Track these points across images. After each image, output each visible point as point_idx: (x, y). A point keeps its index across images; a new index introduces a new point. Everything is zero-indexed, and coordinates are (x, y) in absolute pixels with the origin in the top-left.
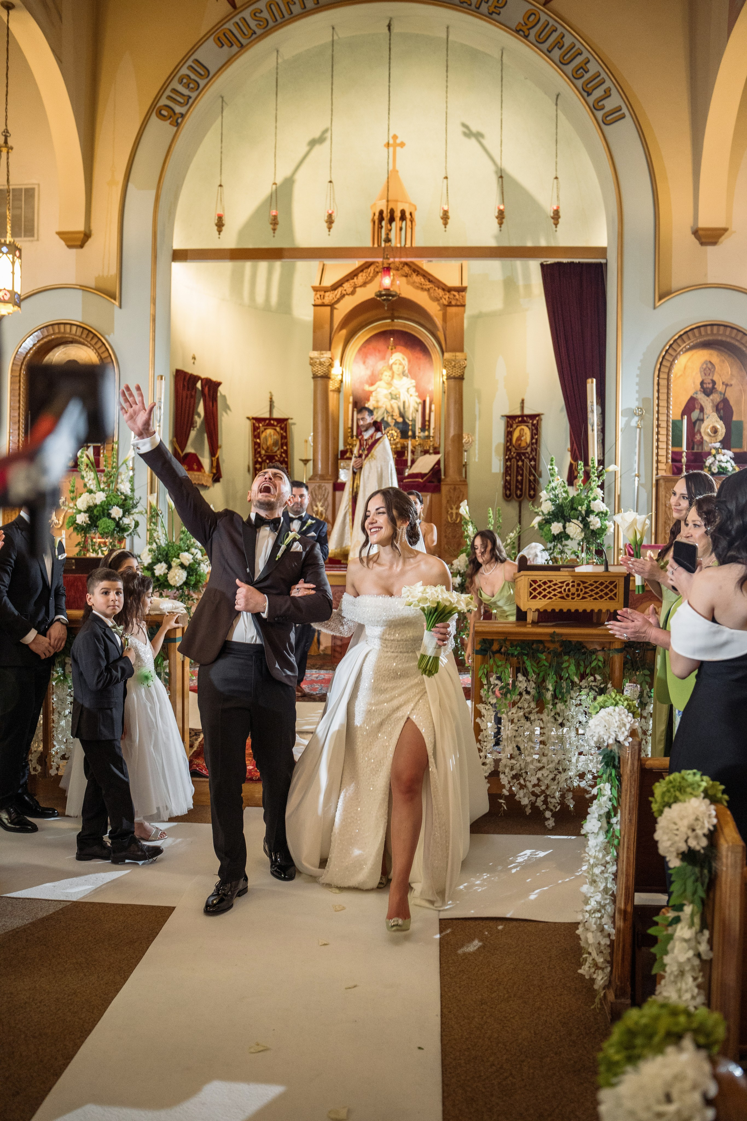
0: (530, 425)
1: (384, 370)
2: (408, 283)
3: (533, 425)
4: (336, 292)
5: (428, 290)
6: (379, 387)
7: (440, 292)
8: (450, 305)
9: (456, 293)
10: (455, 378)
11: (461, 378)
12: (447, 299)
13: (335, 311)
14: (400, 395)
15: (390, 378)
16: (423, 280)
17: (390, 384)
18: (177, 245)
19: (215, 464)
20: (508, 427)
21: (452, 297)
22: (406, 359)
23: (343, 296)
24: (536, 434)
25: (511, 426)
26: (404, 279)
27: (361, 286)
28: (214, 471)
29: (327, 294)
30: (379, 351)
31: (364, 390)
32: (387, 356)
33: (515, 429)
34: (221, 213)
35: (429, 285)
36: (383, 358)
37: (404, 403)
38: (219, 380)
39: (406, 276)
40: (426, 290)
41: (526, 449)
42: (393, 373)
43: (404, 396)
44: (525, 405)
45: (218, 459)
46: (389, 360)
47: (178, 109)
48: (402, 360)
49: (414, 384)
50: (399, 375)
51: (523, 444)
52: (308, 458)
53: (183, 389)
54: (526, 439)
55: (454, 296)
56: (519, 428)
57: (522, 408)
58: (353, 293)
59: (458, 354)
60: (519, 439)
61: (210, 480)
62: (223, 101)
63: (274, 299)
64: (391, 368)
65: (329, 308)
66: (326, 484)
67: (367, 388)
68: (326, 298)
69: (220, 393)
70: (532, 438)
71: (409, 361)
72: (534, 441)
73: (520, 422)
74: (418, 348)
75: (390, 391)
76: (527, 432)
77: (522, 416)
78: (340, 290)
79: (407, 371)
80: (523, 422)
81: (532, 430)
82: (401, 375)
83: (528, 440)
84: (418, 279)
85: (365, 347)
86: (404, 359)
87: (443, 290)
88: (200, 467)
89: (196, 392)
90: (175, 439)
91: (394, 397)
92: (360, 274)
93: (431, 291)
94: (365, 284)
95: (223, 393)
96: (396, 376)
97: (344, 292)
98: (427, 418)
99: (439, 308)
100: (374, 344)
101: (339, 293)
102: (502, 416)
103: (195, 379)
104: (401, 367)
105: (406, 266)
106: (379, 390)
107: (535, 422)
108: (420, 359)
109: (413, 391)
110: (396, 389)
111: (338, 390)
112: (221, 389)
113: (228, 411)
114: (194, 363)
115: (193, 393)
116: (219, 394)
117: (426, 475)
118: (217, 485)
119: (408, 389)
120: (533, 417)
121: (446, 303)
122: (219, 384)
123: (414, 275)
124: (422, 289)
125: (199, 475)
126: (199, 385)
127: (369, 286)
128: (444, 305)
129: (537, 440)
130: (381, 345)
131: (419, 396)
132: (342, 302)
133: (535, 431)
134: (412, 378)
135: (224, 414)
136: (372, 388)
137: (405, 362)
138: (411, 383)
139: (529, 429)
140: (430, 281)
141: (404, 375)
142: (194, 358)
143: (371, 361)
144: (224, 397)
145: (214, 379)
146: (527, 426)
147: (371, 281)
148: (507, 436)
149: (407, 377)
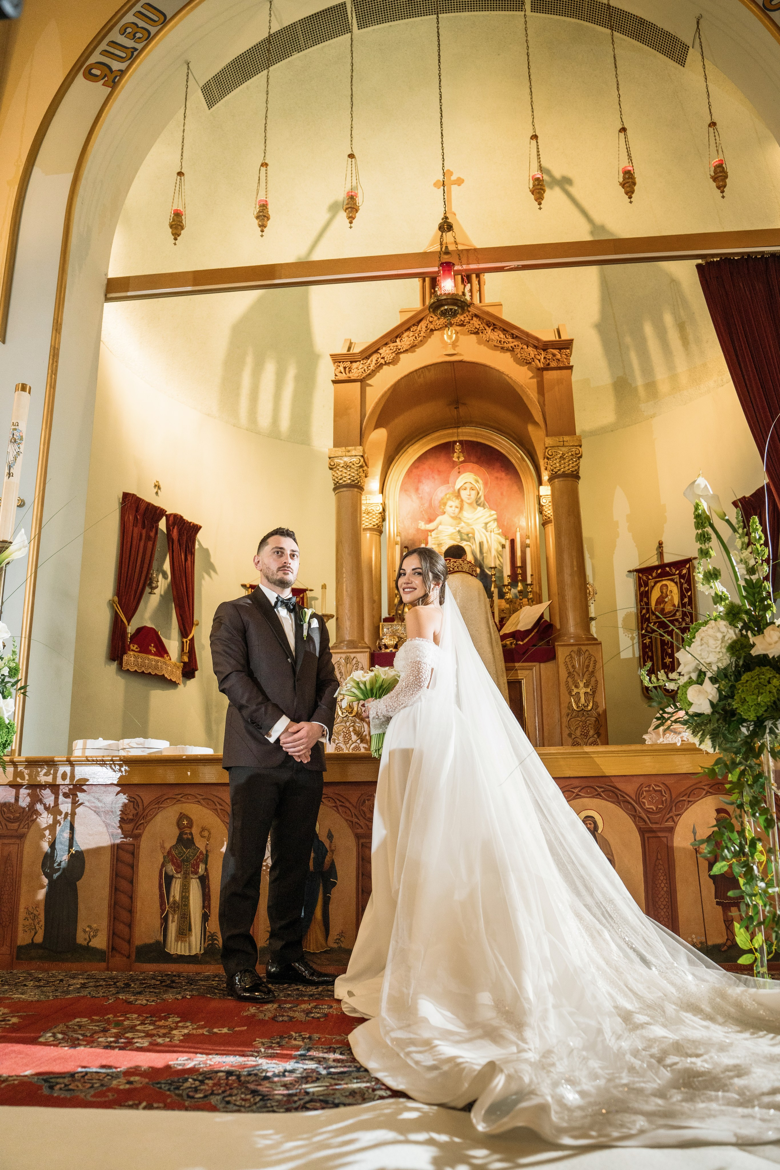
0: (676, 578)
1: (448, 499)
2: (479, 342)
3: (681, 576)
4: (369, 361)
5: (512, 350)
6: (440, 524)
7: (532, 351)
8: (547, 368)
9: (556, 352)
10: (564, 475)
11: (575, 476)
12: (542, 360)
13: (368, 389)
14: (474, 534)
15: (457, 510)
16: (502, 336)
17: (457, 518)
18: (114, 272)
19: (187, 649)
20: (640, 586)
21: (550, 356)
22: (480, 481)
23: (380, 366)
24: (688, 590)
25: (646, 584)
26: (473, 336)
27: (406, 351)
28: (186, 659)
29: (355, 365)
30: (439, 472)
31: (418, 530)
32: (451, 479)
33: (653, 587)
34: (181, 208)
35: (512, 343)
36: (446, 481)
37: (481, 545)
38: (196, 522)
39: (477, 333)
40: (508, 350)
41: (675, 615)
42: (462, 501)
43: (480, 535)
44: (665, 550)
45: (192, 640)
46: (455, 483)
47: (116, 66)
48: (474, 483)
49: (495, 516)
50: (470, 504)
51: (668, 608)
52: (328, 612)
53: (135, 524)
54: (672, 600)
55: (554, 355)
56: (659, 585)
57: (661, 554)
58: (394, 362)
59: (566, 438)
60: (661, 601)
61: (179, 673)
62: (188, 68)
63: (285, 424)
64: (458, 495)
65: (358, 384)
66: (358, 656)
67: (422, 526)
68: (354, 371)
69: (200, 544)
70: (682, 596)
71: (486, 484)
72: (686, 600)
73: (659, 576)
74: (498, 465)
75: (458, 529)
76: (674, 590)
77: (663, 566)
78: (374, 357)
79: (482, 499)
80: (664, 575)
81: (682, 584)
82: (475, 505)
83: (676, 601)
84: (496, 336)
85: (417, 468)
86: (477, 481)
87: (536, 347)
88: (162, 651)
89: (156, 533)
90: (116, 599)
91: (465, 537)
92: (406, 334)
93: (517, 350)
94: (412, 348)
95: (205, 546)
96: (466, 506)
97: (382, 361)
98: (519, 564)
99: (530, 374)
100: (431, 462)
101: (374, 362)
102: (630, 571)
103: (156, 513)
104: (474, 493)
105: (474, 319)
106: (440, 527)
107: (684, 571)
108: (501, 479)
109: (493, 525)
110: (468, 525)
111: (379, 530)
112: (200, 536)
113: (212, 573)
114: (157, 493)
115: (152, 534)
116: (197, 546)
117: (528, 632)
118: (192, 683)
119: (486, 524)
120: (679, 564)
121: (541, 365)
122: (196, 528)
123: (489, 330)
124: (502, 348)
125: (157, 661)
126: (162, 525)
127: (418, 350)
128: (539, 369)
129: (690, 598)
130: (441, 463)
131: (505, 535)
132: (378, 376)
133: (685, 586)
134: (491, 508)
135: (206, 576)
136: (430, 526)
137: (480, 486)
138: (491, 516)
139: (676, 583)
140: (513, 337)
141: (479, 505)
142: (158, 486)
143: (426, 487)
144: (206, 552)
145: (189, 517)
146: (672, 580)
147: (422, 342)
148: (641, 601)
149: (484, 506)
